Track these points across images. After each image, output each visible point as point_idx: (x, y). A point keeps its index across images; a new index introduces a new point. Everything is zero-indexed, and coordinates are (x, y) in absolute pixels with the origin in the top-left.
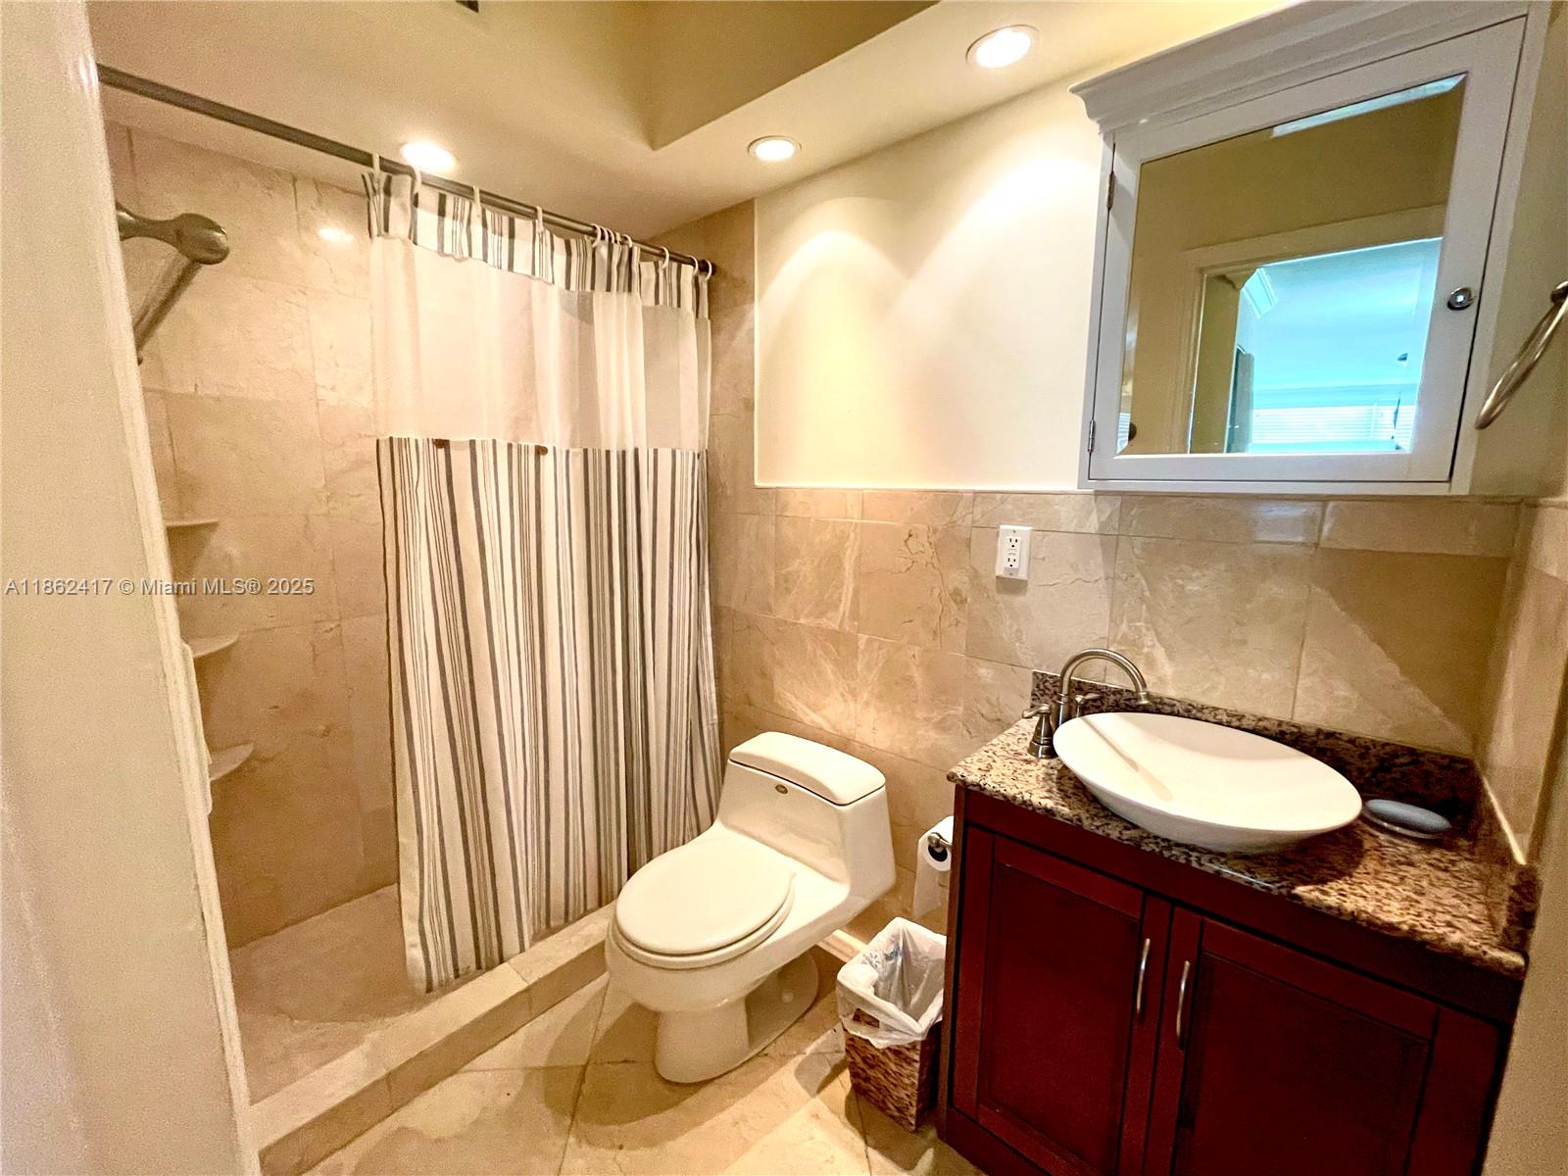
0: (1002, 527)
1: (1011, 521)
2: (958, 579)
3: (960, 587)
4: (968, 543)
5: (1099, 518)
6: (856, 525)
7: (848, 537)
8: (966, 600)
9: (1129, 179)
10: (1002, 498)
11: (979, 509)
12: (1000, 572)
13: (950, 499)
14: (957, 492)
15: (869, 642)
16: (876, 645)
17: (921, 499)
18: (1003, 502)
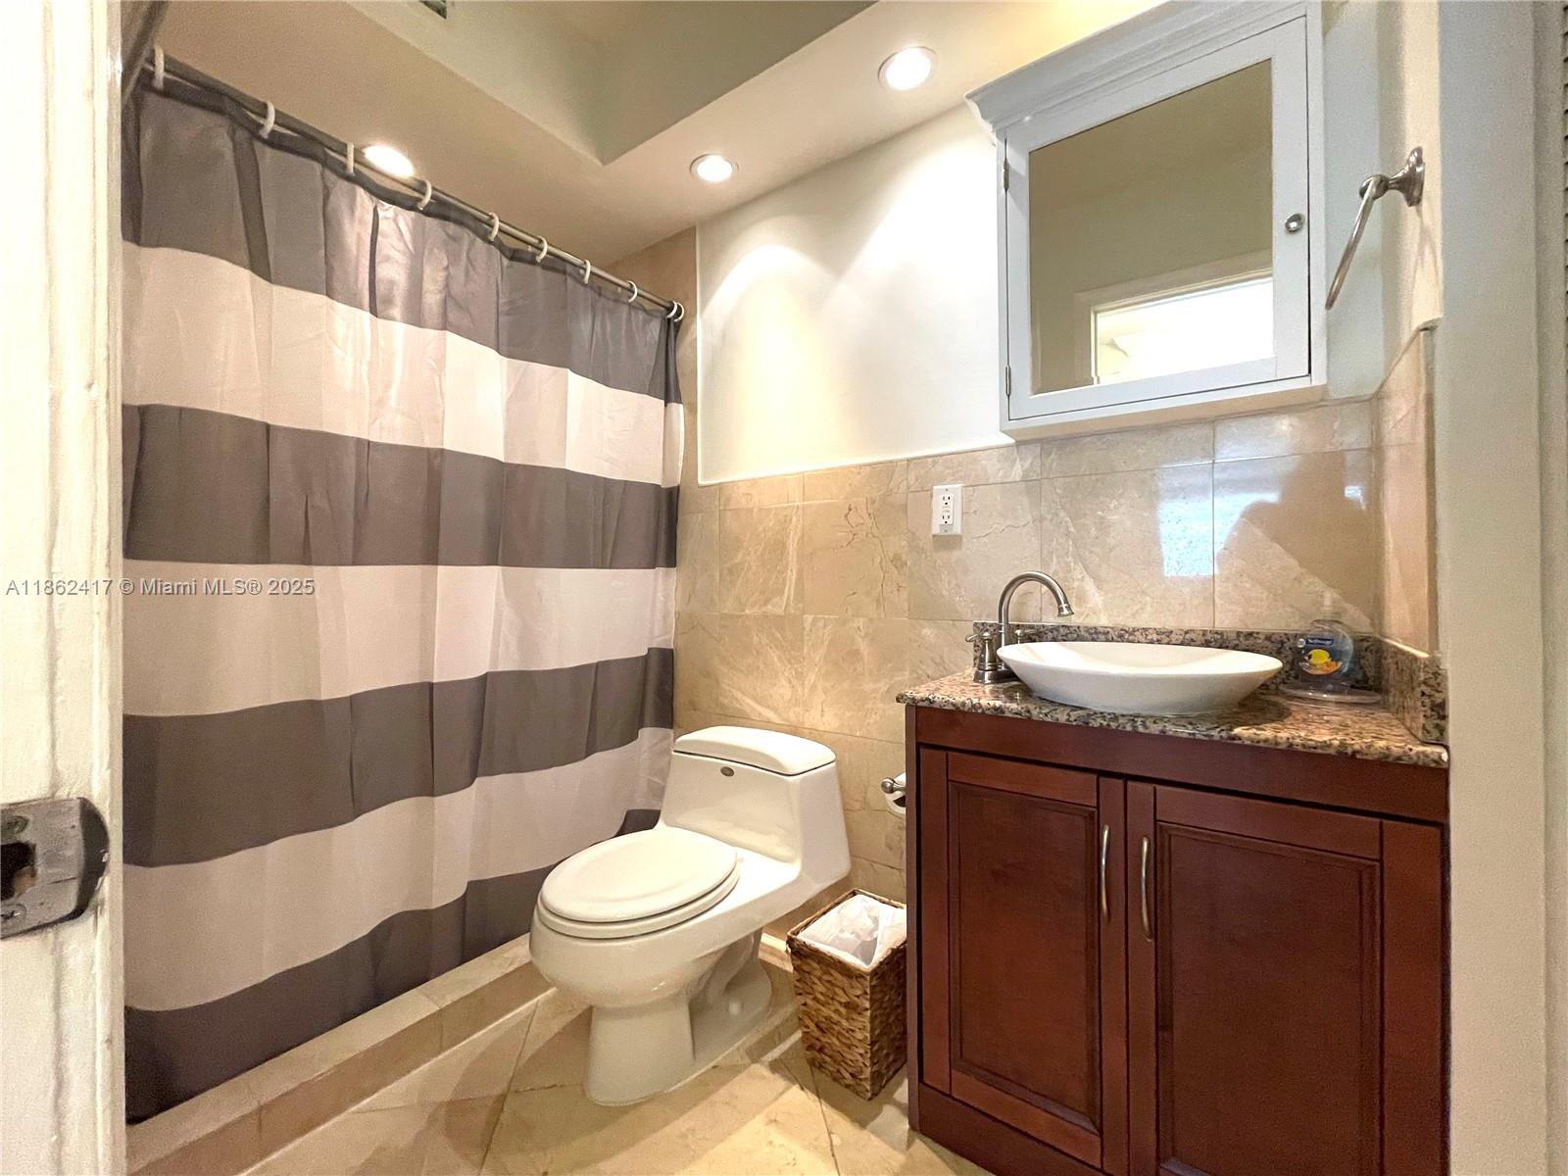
0: (935, 487)
1: (941, 481)
2: (898, 544)
3: (899, 552)
4: (904, 508)
5: (1022, 466)
6: (798, 506)
7: (791, 520)
8: (906, 564)
9: (1020, 165)
10: (933, 461)
11: (913, 473)
12: (936, 530)
13: (886, 470)
14: (891, 462)
15: (814, 621)
16: (821, 624)
17: (859, 474)
18: (934, 463)
